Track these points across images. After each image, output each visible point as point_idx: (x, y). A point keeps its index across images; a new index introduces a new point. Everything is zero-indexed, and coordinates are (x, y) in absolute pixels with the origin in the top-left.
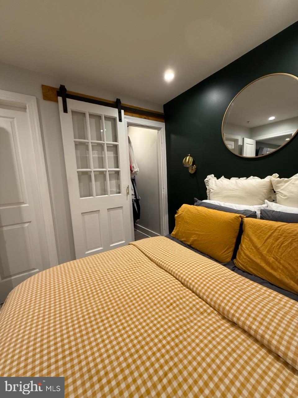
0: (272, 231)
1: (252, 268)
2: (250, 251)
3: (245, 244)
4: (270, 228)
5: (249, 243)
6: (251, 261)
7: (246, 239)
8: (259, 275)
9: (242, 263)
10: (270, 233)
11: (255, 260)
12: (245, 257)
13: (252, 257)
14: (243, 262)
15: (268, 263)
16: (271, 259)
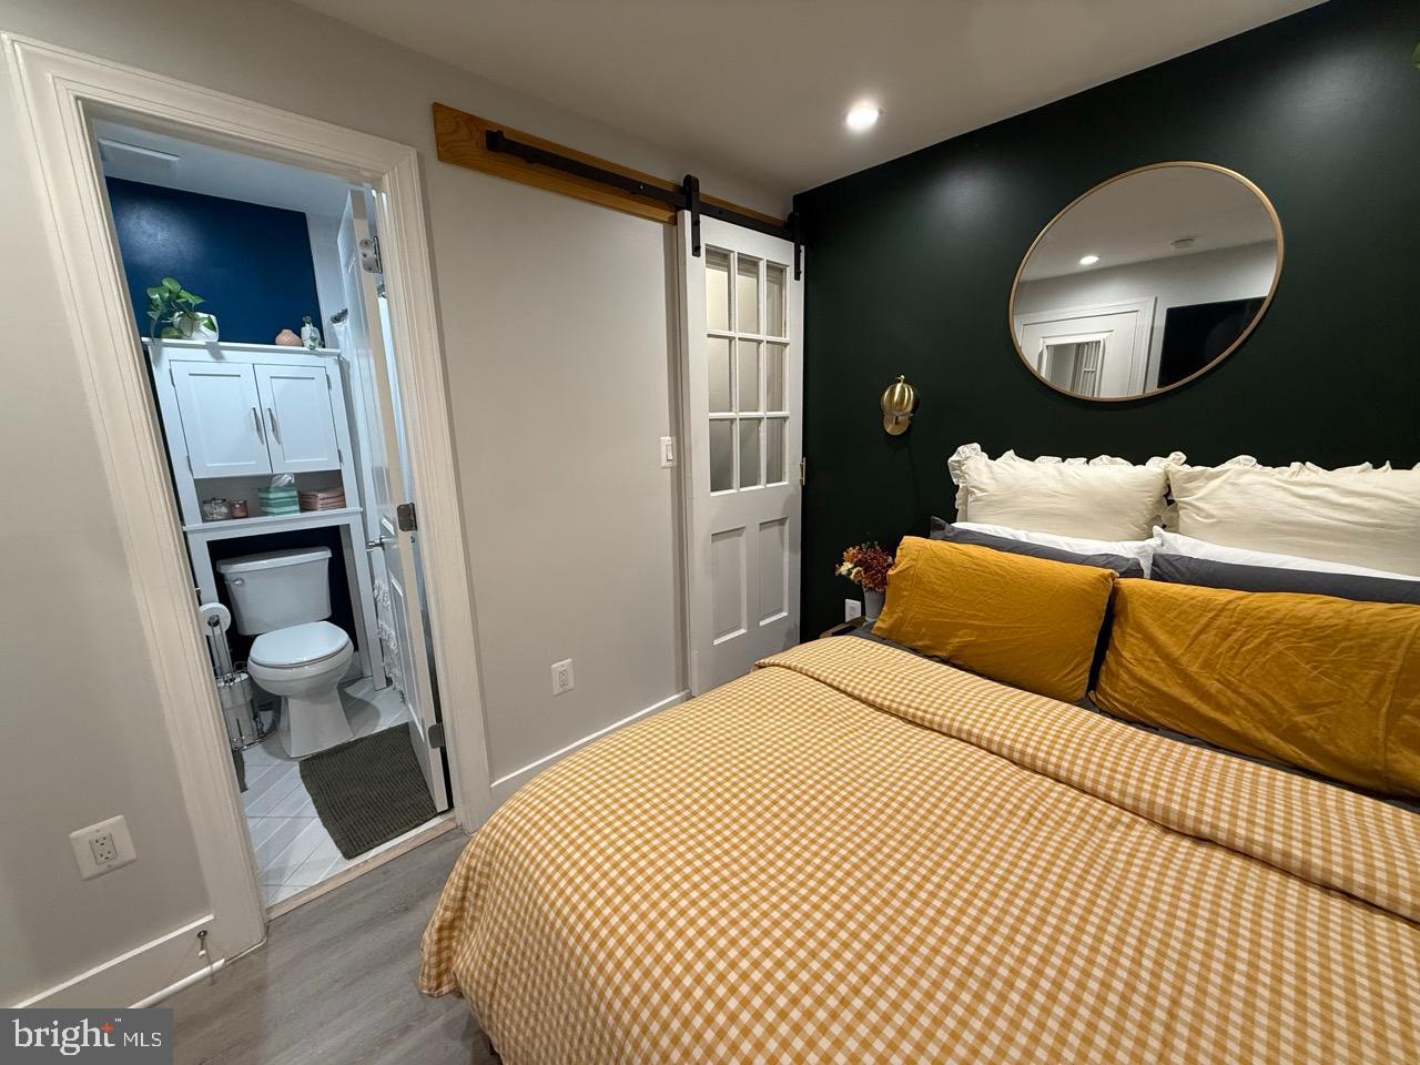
0: (1211, 615)
1: (1157, 712)
2: (1148, 669)
3: (1128, 648)
4: (1205, 606)
5: (1145, 646)
6: (1153, 693)
7: (1132, 635)
8: (1178, 725)
9: (1126, 701)
10: (1204, 620)
11: (1165, 689)
12: (1132, 684)
13: (1155, 680)
14: (1127, 696)
15: (1205, 696)
16: (1214, 686)
